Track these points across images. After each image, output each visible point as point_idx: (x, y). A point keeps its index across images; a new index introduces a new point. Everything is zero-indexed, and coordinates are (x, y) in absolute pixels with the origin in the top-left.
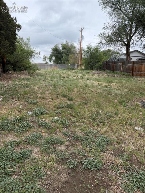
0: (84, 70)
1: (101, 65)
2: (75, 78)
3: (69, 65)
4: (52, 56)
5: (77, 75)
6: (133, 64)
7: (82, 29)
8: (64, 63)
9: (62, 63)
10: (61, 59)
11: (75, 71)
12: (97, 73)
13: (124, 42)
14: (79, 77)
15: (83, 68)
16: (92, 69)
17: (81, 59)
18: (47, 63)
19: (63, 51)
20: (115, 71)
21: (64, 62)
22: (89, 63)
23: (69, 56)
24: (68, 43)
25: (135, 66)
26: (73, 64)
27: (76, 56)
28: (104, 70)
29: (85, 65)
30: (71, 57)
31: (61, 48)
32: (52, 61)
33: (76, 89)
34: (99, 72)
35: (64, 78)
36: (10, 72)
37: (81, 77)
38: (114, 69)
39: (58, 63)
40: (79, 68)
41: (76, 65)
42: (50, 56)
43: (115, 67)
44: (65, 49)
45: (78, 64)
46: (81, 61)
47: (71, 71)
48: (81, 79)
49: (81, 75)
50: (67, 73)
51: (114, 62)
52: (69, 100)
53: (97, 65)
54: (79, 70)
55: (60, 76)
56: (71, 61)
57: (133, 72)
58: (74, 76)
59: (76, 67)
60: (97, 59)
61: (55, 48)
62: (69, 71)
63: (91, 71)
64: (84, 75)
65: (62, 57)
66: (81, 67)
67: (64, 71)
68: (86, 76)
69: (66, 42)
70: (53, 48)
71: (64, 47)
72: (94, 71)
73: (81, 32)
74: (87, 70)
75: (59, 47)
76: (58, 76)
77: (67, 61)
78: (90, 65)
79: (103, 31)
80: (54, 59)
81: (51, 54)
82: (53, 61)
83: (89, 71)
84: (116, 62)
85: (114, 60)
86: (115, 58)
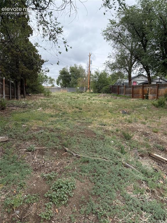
0: (92, 93)
1: (108, 89)
2: (84, 99)
3: (78, 88)
4: (59, 79)
5: (85, 97)
6: (133, 88)
7: (90, 54)
8: (72, 87)
9: (70, 87)
10: (69, 82)
11: (84, 94)
12: (103, 96)
13: (126, 69)
14: (87, 99)
15: (92, 91)
16: (99, 92)
17: (90, 82)
18: (53, 86)
19: (71, 74)
20: (119, 94)
21: (72, 85)
22: (96, 87)
23: (78, 80)
24: (76, 66)
25: (134, 90)
26: (82, 88)
27: (85, 79)
28: (111, 93)
29: (94, 89)
30: (79, 80)
31: (69, 71)
32: (59, 84)
33: (84, 104)
34: (105, 94)
35: (75, 99)
36: (30, 95)
37: (89, 98)
38: (119, 92)
39: (65, 86)
40: (88, 91)
41: (85, 88)
42: (58, 79)
43: (119, 90)
44: (73, 72)
45: (87, 87)
46: (90, 84)
47: (80, 94)
48: (89, 100)
49: (89, 97)
50: (76, 95)
51: (119, 87)
52: (80, 109)
53: (104, 88)
54: (87, 93)
55: (71, 98)
56: (80, 84)
57: (133, 94)
58: (83, 98)
59: (85, 90)
60: (104, 83)
61: (63, 71)
62: (78, 94)
63: (98, 94)
64: (91, 97)
65: (71, 80)
66: (90, 91)
67: (74, 94)
68: (93, 98)
69: (75, 65)
70: (61, 71)
71: (73, 70)
72: (101, 94)
73: (89, 57)
74: (94, 93)
75: (67, 70)
76: (69, 98)
77: (75, 84)
78: (98, 89)
79: (108, 59)
80: (61, 81)
81: (59, 77)
82: (61, 84)
83: (96, 94)
84: (121, 87)
85: (119, 84)
86: (120, 83)
